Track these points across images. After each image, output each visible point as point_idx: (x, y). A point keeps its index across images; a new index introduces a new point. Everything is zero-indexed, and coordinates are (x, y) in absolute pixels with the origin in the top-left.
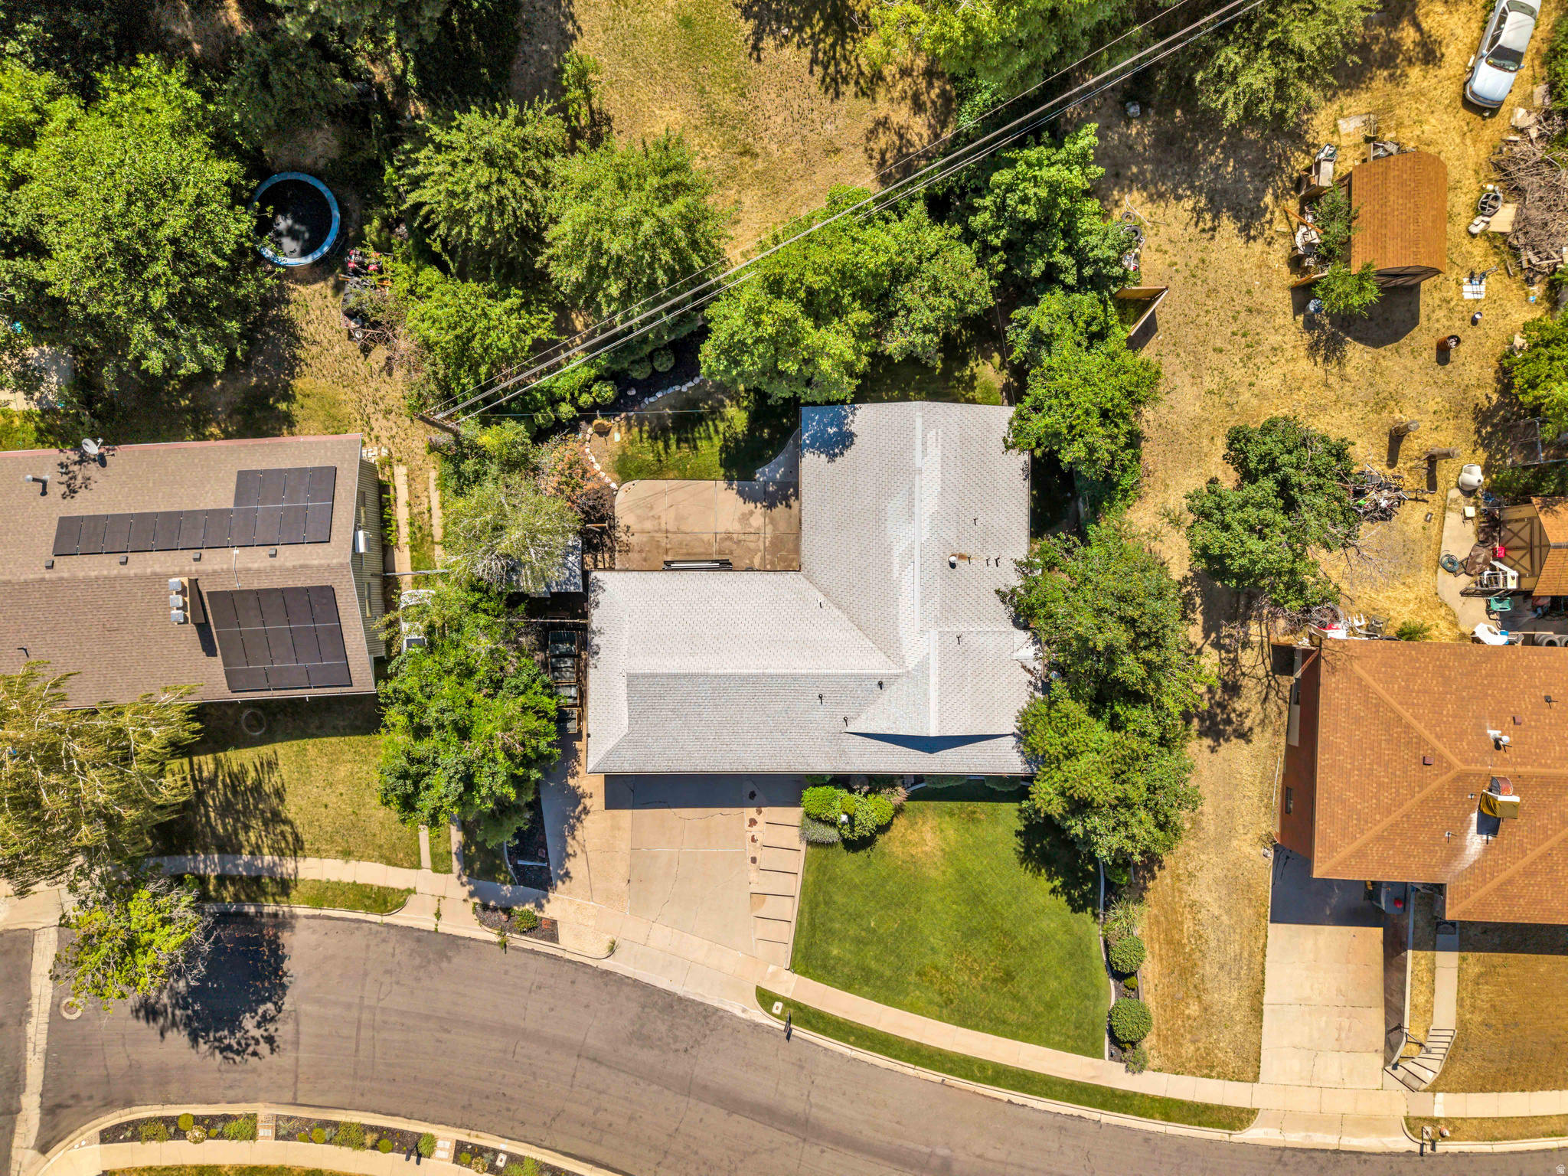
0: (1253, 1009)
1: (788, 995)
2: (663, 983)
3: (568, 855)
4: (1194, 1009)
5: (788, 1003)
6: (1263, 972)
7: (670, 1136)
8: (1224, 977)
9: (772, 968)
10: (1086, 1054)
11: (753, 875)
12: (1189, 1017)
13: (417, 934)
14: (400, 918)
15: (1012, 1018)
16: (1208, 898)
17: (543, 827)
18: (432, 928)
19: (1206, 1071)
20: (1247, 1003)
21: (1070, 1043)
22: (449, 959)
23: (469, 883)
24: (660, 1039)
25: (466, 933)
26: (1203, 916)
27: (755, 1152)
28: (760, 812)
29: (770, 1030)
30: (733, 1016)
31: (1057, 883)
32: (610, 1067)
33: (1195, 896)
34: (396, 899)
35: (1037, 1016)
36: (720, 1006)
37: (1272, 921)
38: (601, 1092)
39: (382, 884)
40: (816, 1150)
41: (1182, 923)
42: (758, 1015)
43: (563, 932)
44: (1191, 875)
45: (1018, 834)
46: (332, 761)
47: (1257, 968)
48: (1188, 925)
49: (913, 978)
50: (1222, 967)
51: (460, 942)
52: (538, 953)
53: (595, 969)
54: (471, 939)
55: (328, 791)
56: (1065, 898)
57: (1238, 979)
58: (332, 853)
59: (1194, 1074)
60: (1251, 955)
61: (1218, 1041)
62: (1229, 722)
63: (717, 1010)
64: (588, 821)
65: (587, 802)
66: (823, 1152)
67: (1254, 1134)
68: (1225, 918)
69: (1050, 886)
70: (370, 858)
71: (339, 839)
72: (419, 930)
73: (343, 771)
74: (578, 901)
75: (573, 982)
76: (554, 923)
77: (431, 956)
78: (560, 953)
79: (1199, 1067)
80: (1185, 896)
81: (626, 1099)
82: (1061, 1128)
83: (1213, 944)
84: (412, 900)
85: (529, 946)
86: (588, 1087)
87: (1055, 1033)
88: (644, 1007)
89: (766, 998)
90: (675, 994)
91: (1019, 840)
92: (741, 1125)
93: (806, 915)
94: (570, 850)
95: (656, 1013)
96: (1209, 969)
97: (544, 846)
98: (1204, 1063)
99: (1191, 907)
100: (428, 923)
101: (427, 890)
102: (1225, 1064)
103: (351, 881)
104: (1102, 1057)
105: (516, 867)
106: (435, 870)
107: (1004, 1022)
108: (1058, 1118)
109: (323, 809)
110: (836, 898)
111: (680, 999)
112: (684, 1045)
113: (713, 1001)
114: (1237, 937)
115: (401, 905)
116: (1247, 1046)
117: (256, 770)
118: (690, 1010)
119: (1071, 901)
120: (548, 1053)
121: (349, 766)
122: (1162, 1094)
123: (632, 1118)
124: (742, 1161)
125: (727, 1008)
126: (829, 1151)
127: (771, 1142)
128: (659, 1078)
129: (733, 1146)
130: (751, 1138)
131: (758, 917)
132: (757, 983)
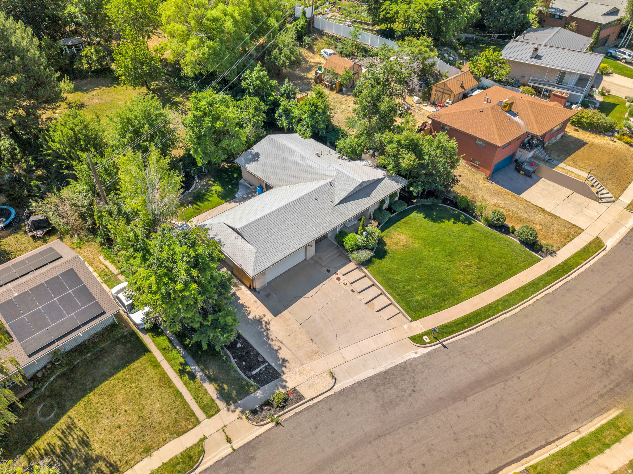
0: (550, 215)
1: (424, 330)
2: (371, 373)
3: (277, 351)
4: (538, 227)
5: (427, 333)
7: (455, 440)
8: (530, 214)
9: (405, 326)
10: (535, 262)
11: (359, 297)
12: (541, 230)
13: (223, 462)
14: (208, 461)
16: (495, 201)
17: (251, 346)
18: (231, 450)
19: (569, 238)
20: (546, 215)
22: (253, 458)
23: (236, 407)
24: (397, 397)
25: (253, 436)
26: (501, 206)
27: (497, 407)
28: (337, 274)
29: (435, 351)
30: (415, 359)
32: (390, 433)
33: (492, 203)
34: (196, 451)
36: (404, 360)
37: (519, 195)
38: (400, 451)
39: (182, 450)
40: (515, 380)
42: (425, 349)
43: (302, 390)
46: (110, 396)
47: (534, 206)
50: (526, 213)
51: (253, 444)
52: (300, 412)
53: (335, 394)
54: (257, 437)
55: (116, 415)
58: (138, 457)
59: (568, 242)
60: (527, 205)
61: (557, 229)
63: (405, 362)
64: (272, 327)
65: (265, 319)
66: (519, 378)
67: (610, 243)
70: (165, 441)
71: (137, 444)
72: (223, 459)
73: (120, 398)
74: (297, 370)
75: (330, 409)
76: (294, 389)
77: (241, 466)
78: (311, 403)
79: (566, 239)
81: (415, 442)
83: (515, 210)
84: (206, 443)
85: (292, 413)
86: (391, 455)
87: (519, 263)
88: (374, 390)
89: (417, 339)
90: (381, 372)
91: (427, 219)
92: (476, 400)
93: (393, 293)
94: (276, 348)
95: (382, 388)
97: (258, 354)
98: (565, 237)
100: (226, 450)
101: (213, 431)
102: (569, 233)
103: (160, 464)
104: (540, 260)
105: (254, 377)
106: (210, 416)
109: (118, 431)
111: (386, 372)
112: (410, 389)
113: (400, 360)
115: (202, 453)
116: (565, 225)
117: (61, 439)
118: (395, 373)
119: (463, 222)
120: (353, 457)
121: (122, 391)
122: (571, 254)
123: (429, 450)
124: (498, 418)
125: (408, 358)
126: (520, 375)
127: (496, 395)
128: (418, 415)
129: (485, 414)
130: (487, 402)
131: (378, 311)
132: (406, 336)
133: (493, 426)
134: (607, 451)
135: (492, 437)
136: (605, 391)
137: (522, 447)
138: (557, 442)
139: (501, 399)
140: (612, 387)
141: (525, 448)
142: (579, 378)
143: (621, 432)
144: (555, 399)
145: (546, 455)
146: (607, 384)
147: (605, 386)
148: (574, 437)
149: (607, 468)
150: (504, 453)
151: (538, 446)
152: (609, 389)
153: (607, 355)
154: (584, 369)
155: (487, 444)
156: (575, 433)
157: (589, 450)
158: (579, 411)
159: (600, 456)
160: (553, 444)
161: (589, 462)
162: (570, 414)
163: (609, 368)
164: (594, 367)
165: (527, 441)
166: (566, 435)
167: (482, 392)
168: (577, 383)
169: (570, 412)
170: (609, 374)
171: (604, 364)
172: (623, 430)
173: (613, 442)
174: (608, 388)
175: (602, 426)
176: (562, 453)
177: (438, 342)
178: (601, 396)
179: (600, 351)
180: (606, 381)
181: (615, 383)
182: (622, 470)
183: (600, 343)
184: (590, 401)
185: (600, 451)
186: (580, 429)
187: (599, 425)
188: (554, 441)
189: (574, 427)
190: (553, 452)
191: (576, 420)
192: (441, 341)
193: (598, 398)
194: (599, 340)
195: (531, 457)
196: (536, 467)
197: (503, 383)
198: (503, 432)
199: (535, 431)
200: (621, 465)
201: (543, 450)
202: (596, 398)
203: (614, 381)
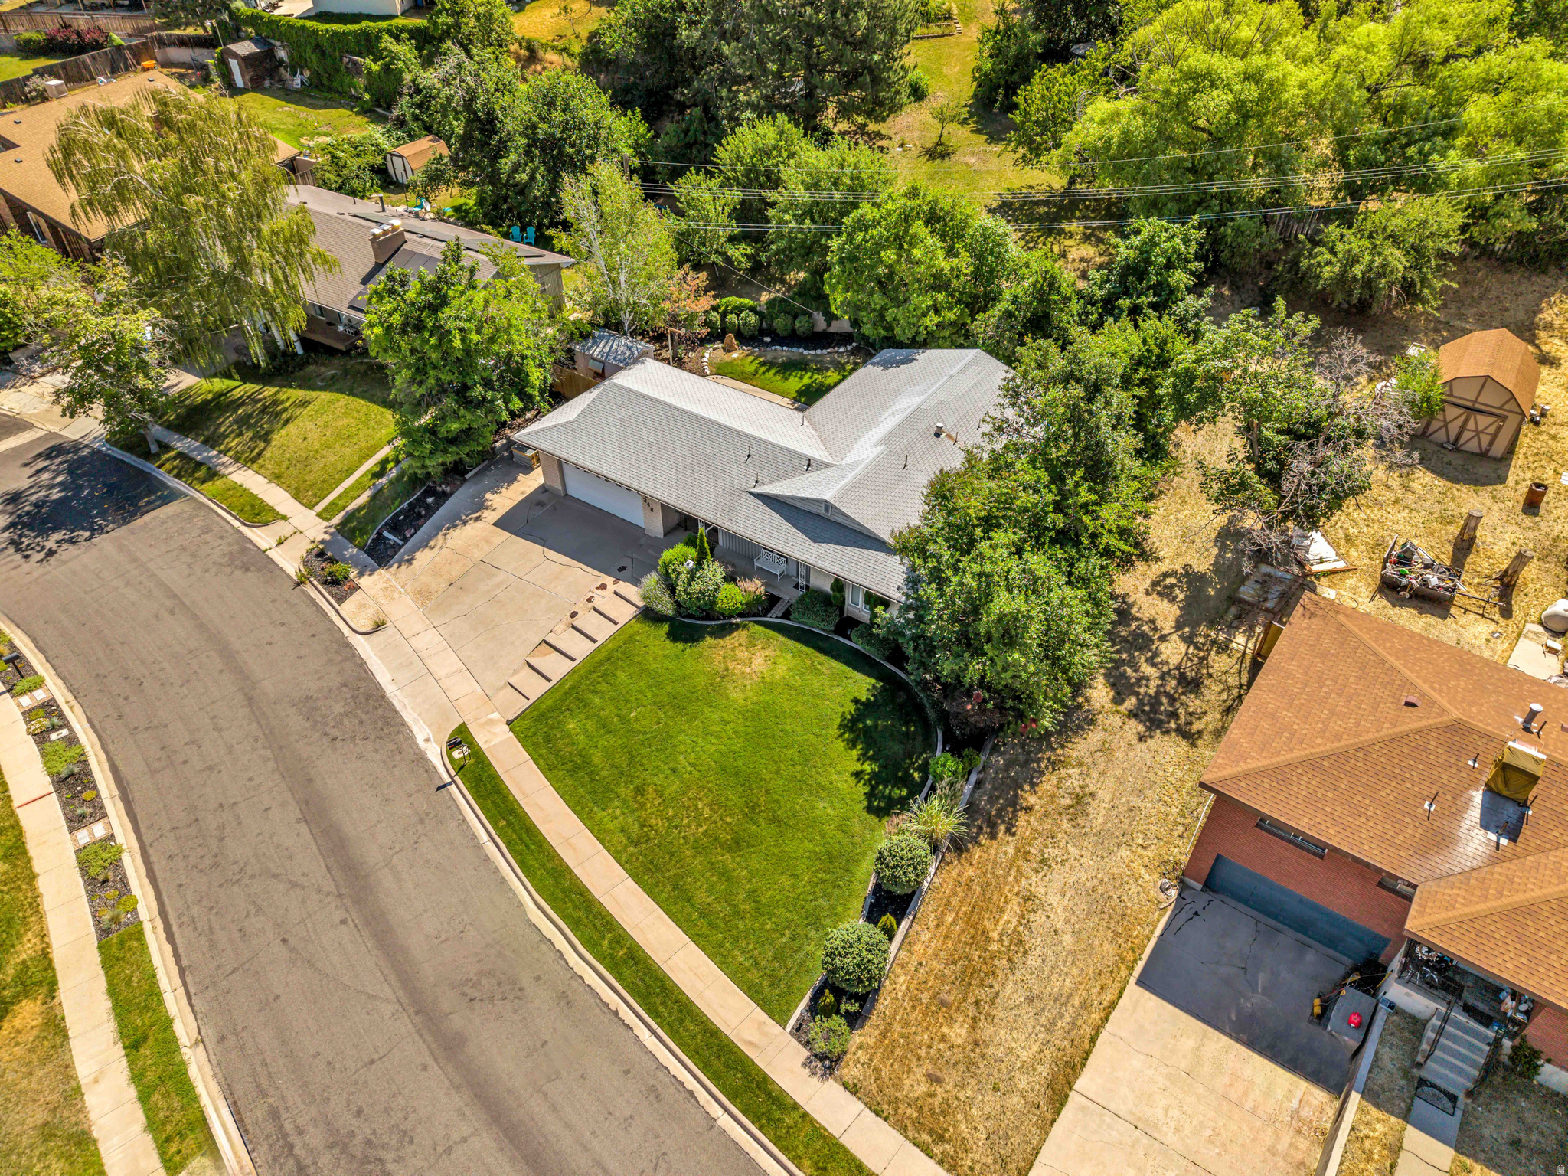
0: (1051, 1086)
1: (484, 747)
2: (384, 678)
3: (427, 546)
4: (958, 1033)
5: (476, 754)
6: (1093, 1041)
7: (221, 805)
8: (1027, 1013)
9: (493, 714)
10: (764, 1004)
11: (561, 628)
12: (944, 1038)
13: (248, 546)
14: (254, 533)
15: (703, 897)
16: (1054, 899)
17: (432, 514)
18: (266, 548)
19: (926, 1137)
20: (1044, 1071)
21: (754, 976)
23: (332, 534)
25: (281, 562)
26: (1038, 919)
27: (275, 876)
28: (616, 582)
29: (433, 772)
30: (413, 738)
31: (867, 767)
32: (253, 712)
33: (1039, 891)
34: (268, 516)
35: (736, 913)
36: (408, 719)
37: (1140, 982)
38: (217, 729)
39: (271, 504)
40: (338, 916)
41: (1002, 911)
42: (434, 753)
43: (354, 599)
44: (1043, 862)
45: (856, 701)
47: (1087, 1031)
48: (1010, 918)
49: (626, 792)
50: (1030, 1000)
51: (271, 567)
52: (316, 604)
53: (345, 638)
54: (280, 568)
56: (867, 790)
57: (1049, 1030)
58: (268, 474)
59: (903, 1130)
60: (1085, 1006)
61: (970, 1102)
62: (1174, 715)
63: (403, 724)
64: (470, 527)
65: (486, 514)
66: (343, 922)
68: (1067, 939)
69: (858, 767)
70: (286, 487)
72: (254, 544)
74: (394, 582)
75: (313, 636)
76: (356, 589)
77: (237, 563)
78: (332, 613)
79: (917, 1123)
80: (1023, 881)
81: (230, 747)
82: (652, 1089)
83: (1032, 961)
84: (278, 523)
85: (316, 596)
86: (214, 718)
87: (744, 951)
88: (344, 685)
89: (460, 738)
90: (384, 692)
91: (852, 707)
92: (299, 840)
93: (576, 677)
95: (348, 695)
96: (1011, 991)
97: (418, 528)
98: (929, 1122)
99: (1027, 899)
100: (267, 543)
101: (294, 524)
102: (963, 1145)
103: (256, 494)
104: (782, 1024)
105: (378, 537)
106: (319, 514)
107: (689, 900)
108: (661, 1074)
110: (619, 673)
111: (383, 698)
112: (338, 734)
113: (409, 716)
114: (1075, 972)
115: (265, 523)
116: (1016, 1140)
117: (293, 403)
119: (870, 796)
122: (835, 1130)
123: (210, 768)
124: (252, 877)
125: (415, 730)
126: (352, 925)
127: (304, 875)
128: (281, 747)
129: (264, 854)
130: (290, 858)
131: (529, 664)
132: (468, 718)
133: (236, 868)
134: (132, 1092)
135: (215, 866)
136: (288, 1126)
137: (185, 919)
138: (181, 990)
139: (294, 885)
140: (297, 1150)
141: (181, 925)
142: (329, 1063)
143: (168, 1139)
144: (278, 997)
145: (157, 961)
146: (307, 1138)
147: (301, 1132)
148: (184, 1028)
149: (96, 1081)
150: (181, 886)
151: (181, 950)
152: (291, 1140)
153: (399, 1160)
154: (356, 1082)
155: (202, 857)
156: (195, 1035)
157: (145, 1051)
158: (242, 1048)
159: (127, 1073)
160: (180, 983)
161: (120, 1045)
162: (239, 1028)
163: (353, 1157)
164: (359, 1113)
165: (195, 929)
166: (194, 1012)
167: (315, 848)
168: (314, 1057)
169: (244, 1028)
170: (336, 1151)
171: (368, 1142)
172: (174, 1147)
173: (150, 1112)
174: (294, 1138)
175: (196, 1099)
176: (153, 992)
177: (453, 773)
178: (274, 1115)
179: (411, 1142)
180: (316, 1138)
181: (308, 1162)
182: (81, 1116)
183: (440, 1149)
184: (264, 1082)
185: (137, 1078)
186: (201, 1046)
187: (200, 1090)
188: (185, 984)
189: (209, 1032)
190: (161, 976)
191: (222, 1039)
192: (457, 779)
193: (271, 1106)
194: (450, 1148)
195: (163, 936)
196: (138, 940)
197: (332, 888)
198: (221, 886)
199: (213, 945)
200: (92, 1116)
201: (171, 961)
202: (271, 1100)
203: (315, 1163)
